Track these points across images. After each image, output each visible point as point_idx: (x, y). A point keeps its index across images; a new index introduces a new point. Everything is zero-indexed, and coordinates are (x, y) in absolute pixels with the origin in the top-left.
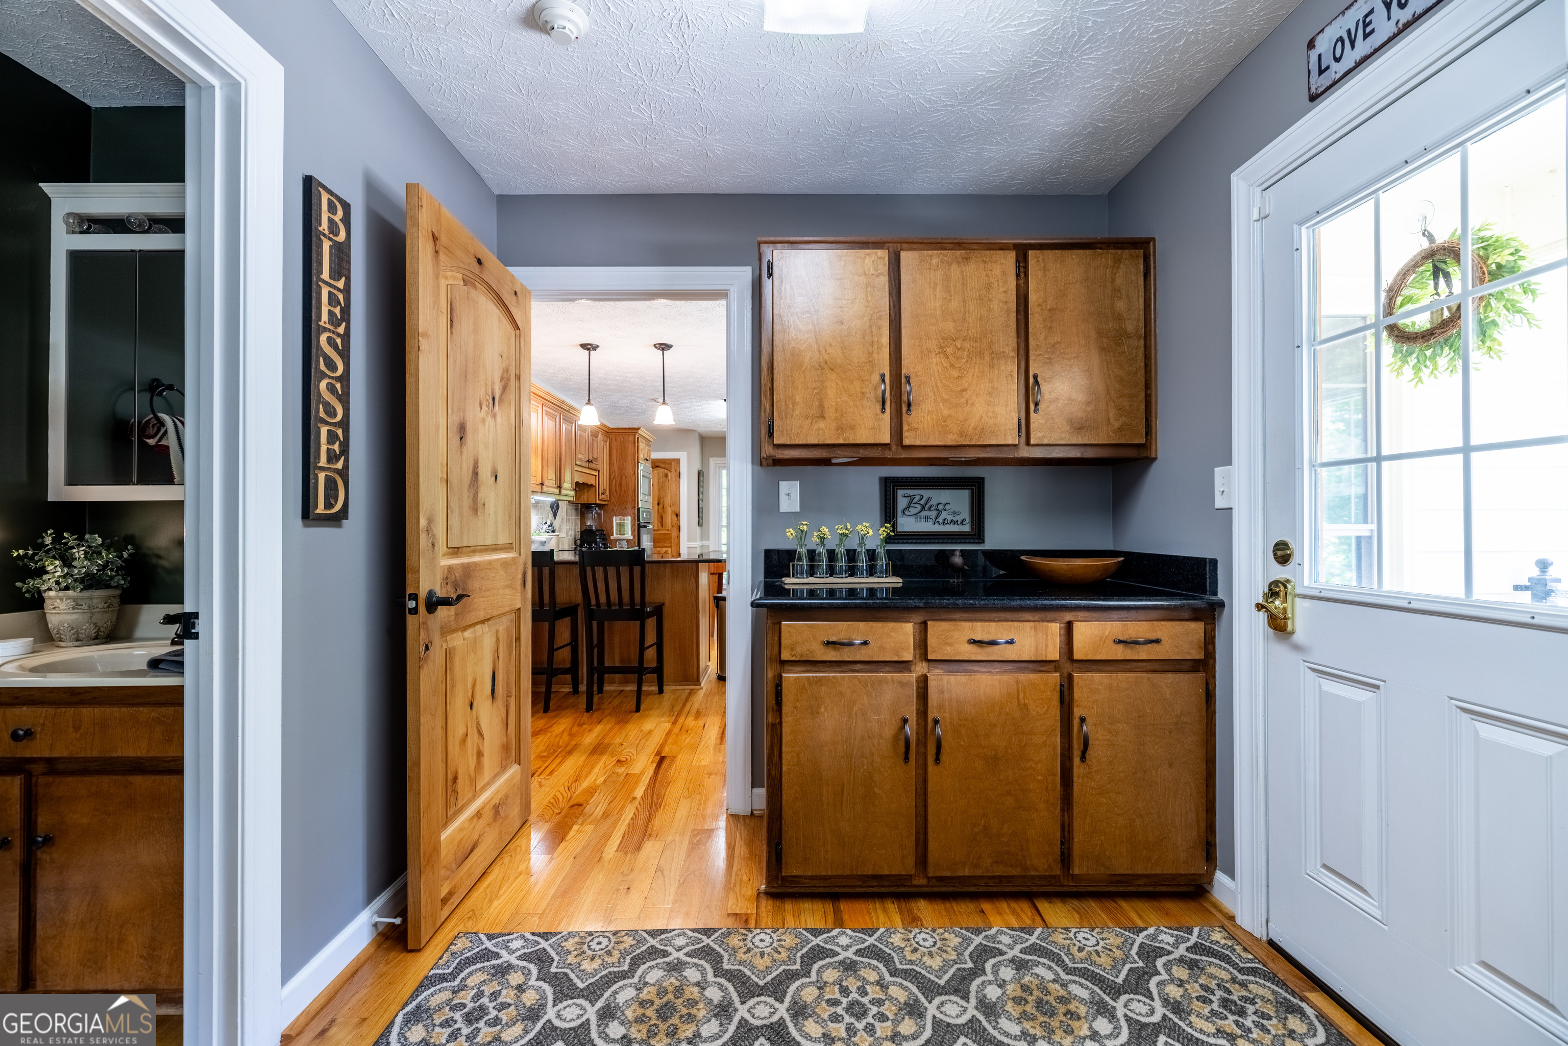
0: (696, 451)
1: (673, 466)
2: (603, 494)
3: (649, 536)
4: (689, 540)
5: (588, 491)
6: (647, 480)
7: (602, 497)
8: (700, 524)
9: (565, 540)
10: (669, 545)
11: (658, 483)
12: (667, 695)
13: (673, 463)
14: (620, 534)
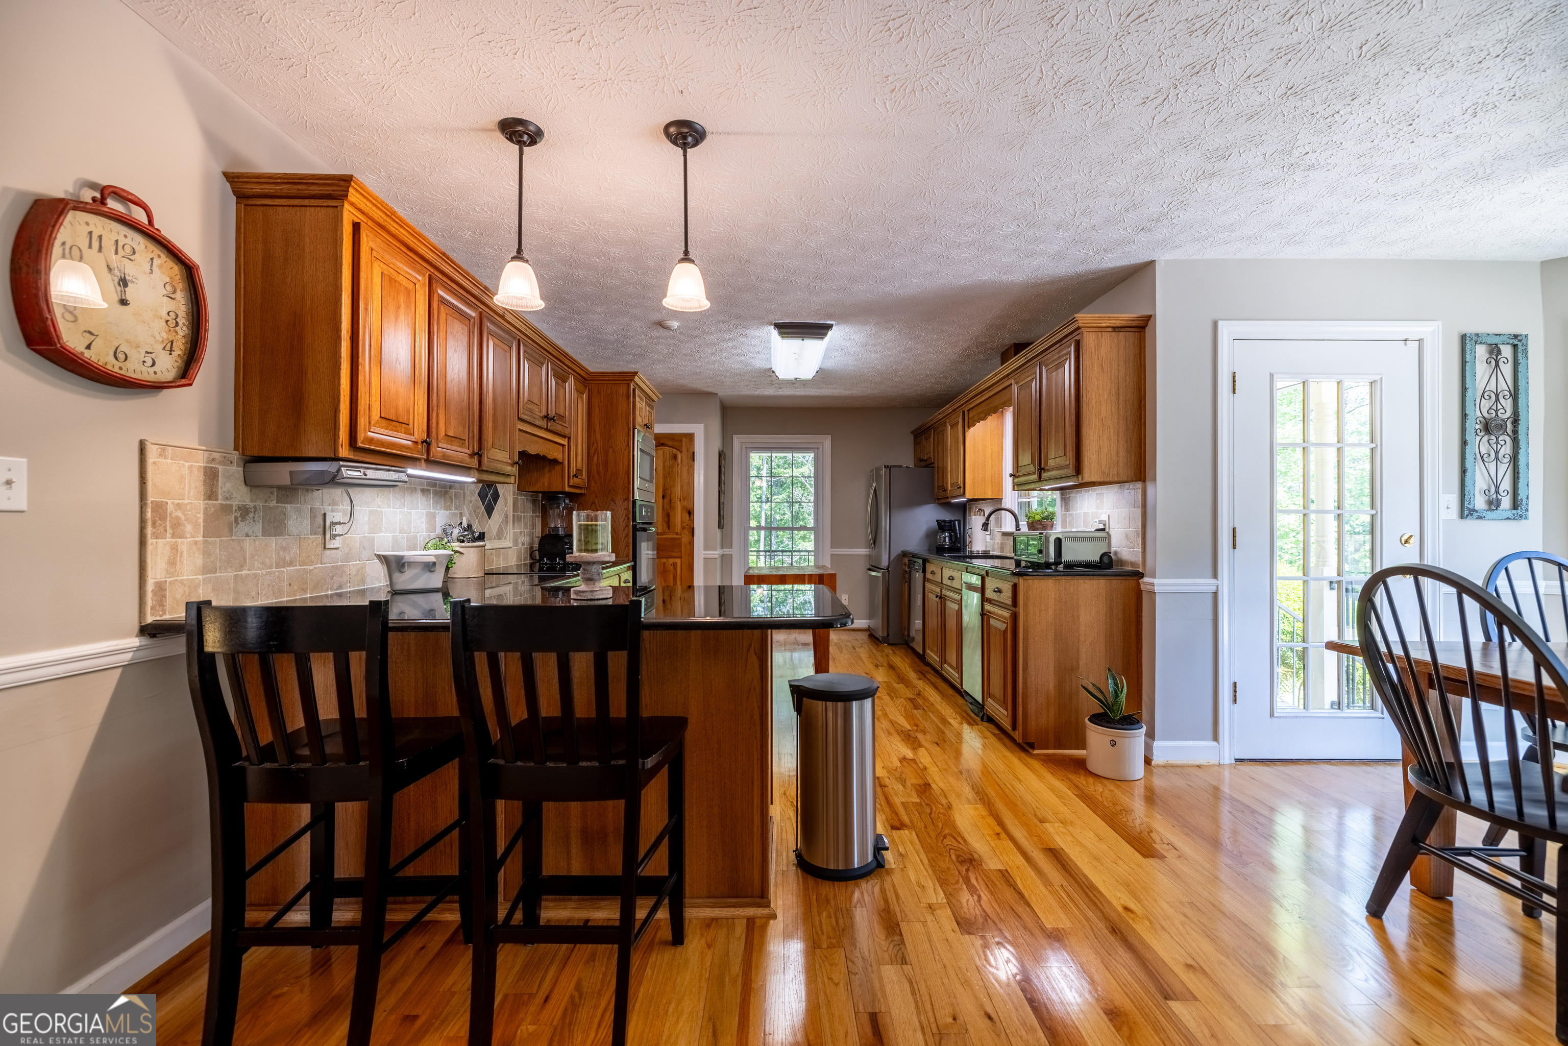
0: (716, 424)
1: (684, 444)
2: (575, 476)
3: (651, 543)
4: (706, 548)
5: (550, 471)
6: (648, 458)
7: (575, 481)
8: (720, 526)
9: (510, 552)
10: (678, 554)
11: (664, 468)
12: (694, 942)
13: (684, 440)
14: (587, 551)
